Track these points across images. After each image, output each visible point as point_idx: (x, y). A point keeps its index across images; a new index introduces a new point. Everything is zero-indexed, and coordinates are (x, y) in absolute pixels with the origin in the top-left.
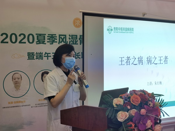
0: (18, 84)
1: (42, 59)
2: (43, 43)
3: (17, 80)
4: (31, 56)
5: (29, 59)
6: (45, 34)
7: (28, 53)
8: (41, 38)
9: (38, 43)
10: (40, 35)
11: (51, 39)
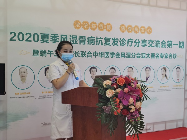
0: (24, 77)
1: (46, 56)
2: (47, 41)
3: (23, 74)
4: (35, 53)
5: (34, 55)
6: (49, 34)
7: (33, 50)
8: (45, 37)
9: (42, 41)
10: (44, 34)
11: (54, 38)
